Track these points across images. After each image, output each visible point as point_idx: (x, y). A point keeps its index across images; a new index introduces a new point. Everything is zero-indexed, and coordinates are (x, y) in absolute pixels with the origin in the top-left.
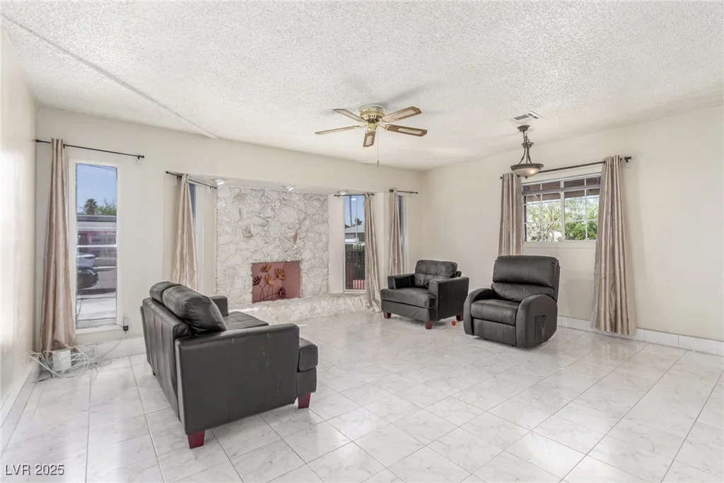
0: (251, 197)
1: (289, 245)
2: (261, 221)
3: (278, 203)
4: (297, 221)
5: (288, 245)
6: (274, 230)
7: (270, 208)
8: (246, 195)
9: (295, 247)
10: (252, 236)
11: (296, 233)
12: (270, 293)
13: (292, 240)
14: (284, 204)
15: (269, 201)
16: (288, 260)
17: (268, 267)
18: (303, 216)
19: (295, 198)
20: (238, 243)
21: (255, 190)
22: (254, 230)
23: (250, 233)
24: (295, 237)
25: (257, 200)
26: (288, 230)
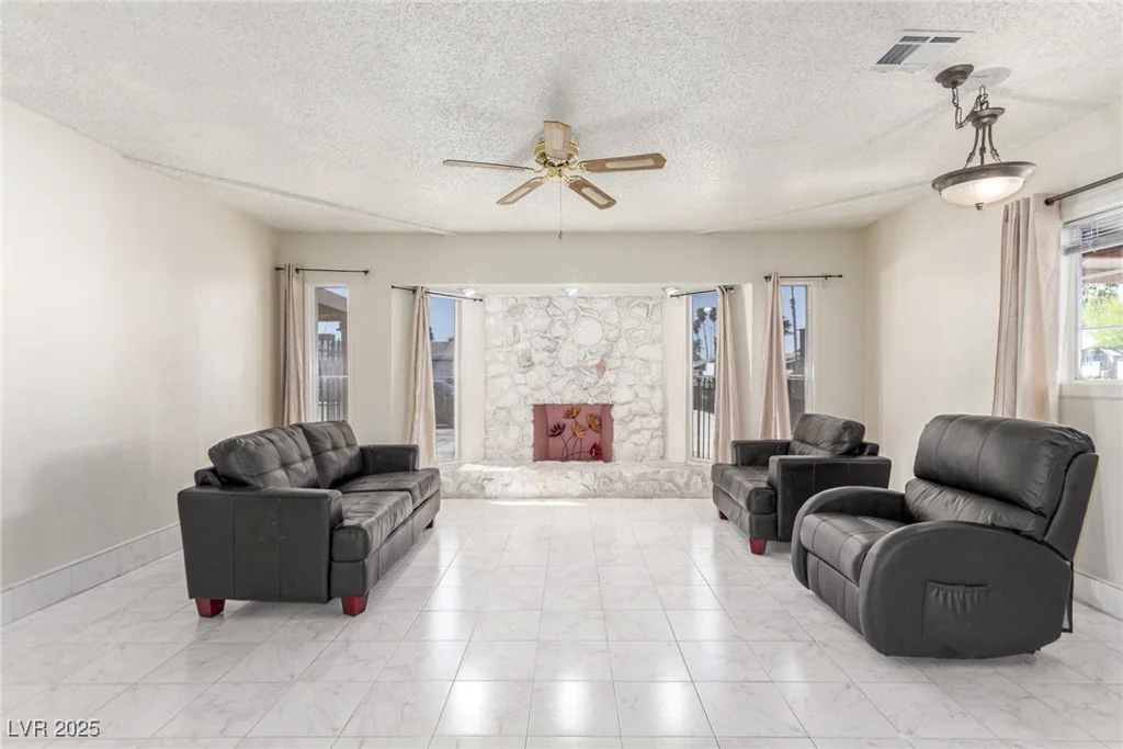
0: (532, 309)
1: (590, 379)
2: (545, 343)
3: (572, 316)
4: (604, 342)
5: (588, 379)
6: (568, 355)
7: (559, 323)
8: (525, 306)
9: (601, 382)
10: (533, 364)
11: (602, 360)
12: (577, 450)
13: (594, 371)
14: (583, 316)
15: (558, 313)
16: (590, 402)
17: (575, 411)
18: (615, 332)
19: (602, 305)
20: (512, 376)
21: (537, 298)
22: (537, 358)
23: (529, 360)
24: (601, 368)
25: (541, 312)
26: (589, 357)
